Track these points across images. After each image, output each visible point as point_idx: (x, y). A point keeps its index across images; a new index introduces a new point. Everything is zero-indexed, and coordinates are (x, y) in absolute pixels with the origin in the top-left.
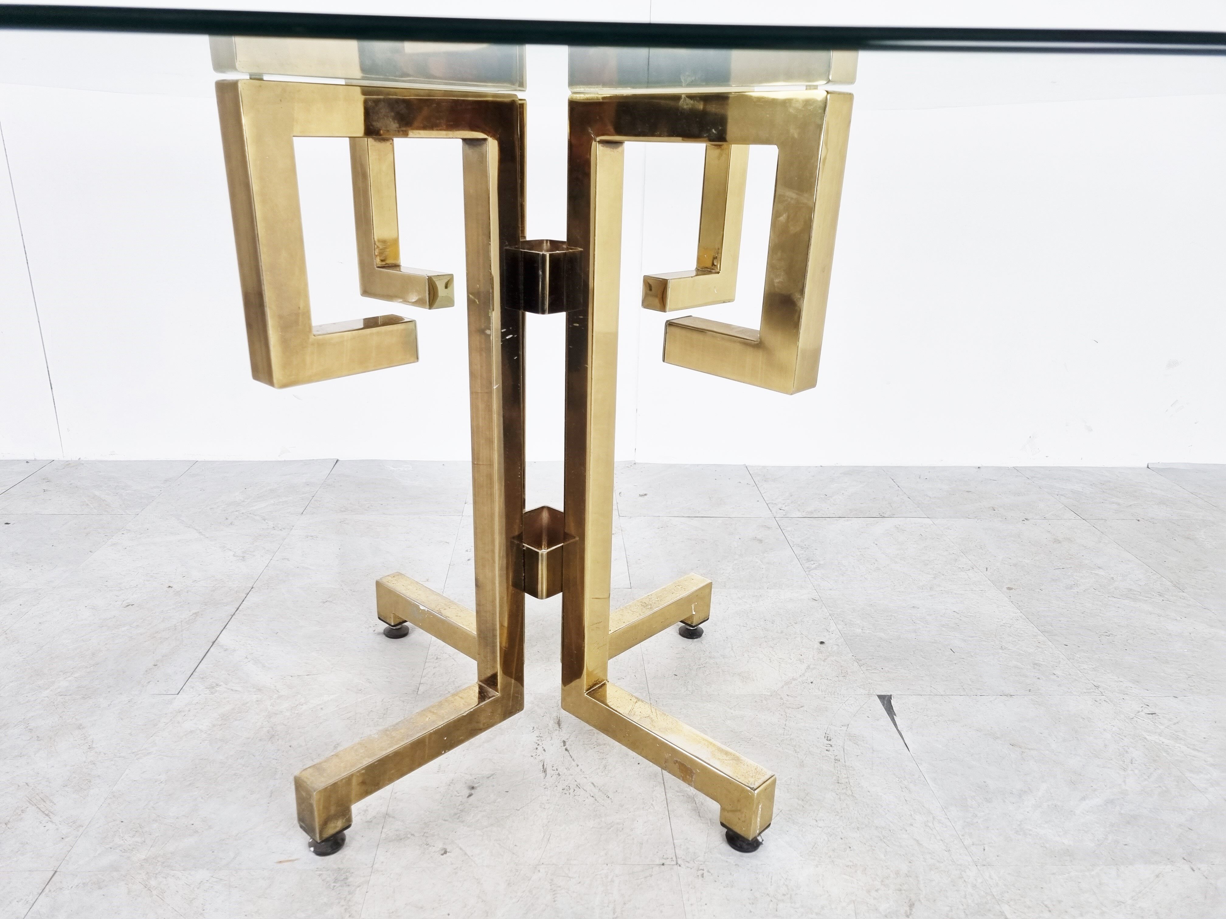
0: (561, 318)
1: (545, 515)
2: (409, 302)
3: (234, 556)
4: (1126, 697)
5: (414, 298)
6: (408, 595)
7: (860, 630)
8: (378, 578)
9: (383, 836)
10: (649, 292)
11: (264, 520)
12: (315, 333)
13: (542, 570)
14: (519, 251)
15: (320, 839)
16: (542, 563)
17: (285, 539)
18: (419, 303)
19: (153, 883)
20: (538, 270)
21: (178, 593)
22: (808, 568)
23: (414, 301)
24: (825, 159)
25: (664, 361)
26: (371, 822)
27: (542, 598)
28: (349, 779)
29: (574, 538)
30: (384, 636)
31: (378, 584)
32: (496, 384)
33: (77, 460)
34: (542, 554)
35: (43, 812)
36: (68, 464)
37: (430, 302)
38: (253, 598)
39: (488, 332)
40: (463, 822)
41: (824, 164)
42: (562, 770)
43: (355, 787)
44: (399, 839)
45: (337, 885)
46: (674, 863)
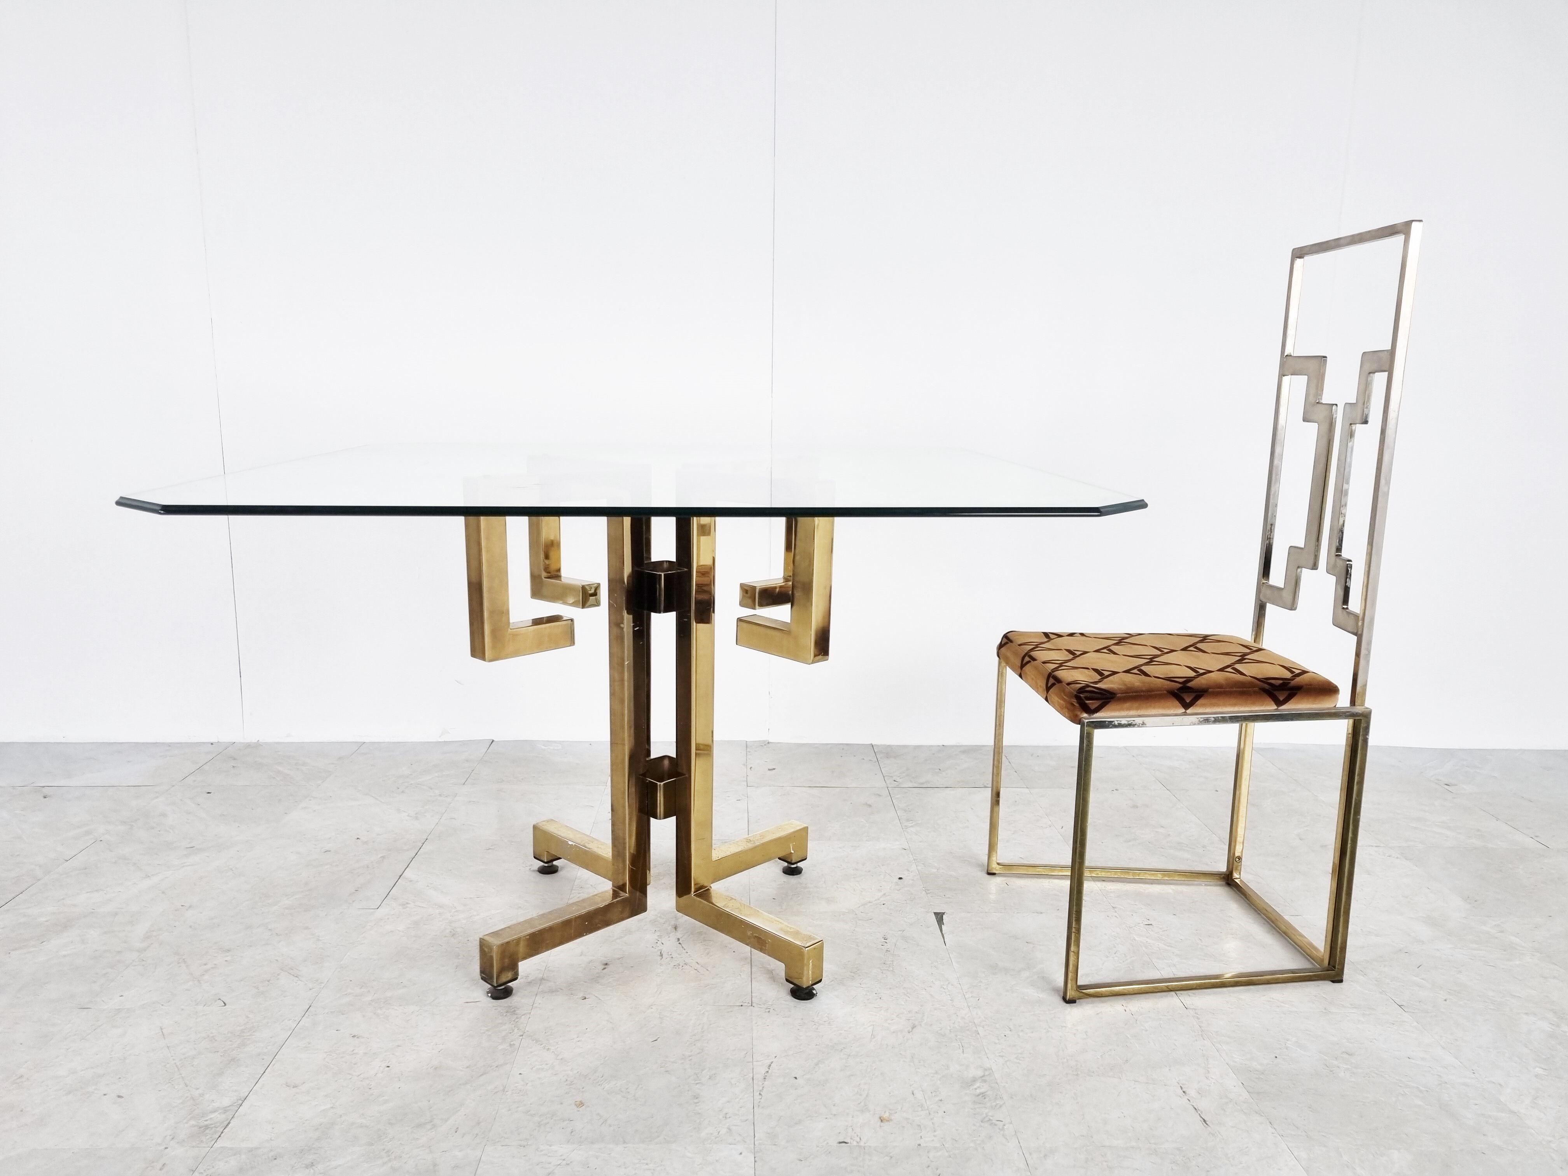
0: (672, 616)
1: (666, 762)
2: (568, 603)
3: (408, 816)
4: (1134, 914)
5: (571, 601)
6: (559, 834)
7: (936, 870)
8: (534, 823)
9: (540, 990)
10: (745, 594)
11: (431, 789)
12: (511, 627)
13: (660, 797)
14: (644, 572)
15: (496, 984)
16: (660, 790)
17: (450, 804)
18: (574, 604)
19: (379, 1012)
20: (656, 584)
21: (366, 843)
22: (906, 826)
23: (571, 602)
24: (818, 525)
25: (737, 644)
26: (531, 982)
27: (660, 819)
28: (518, 941)
29: (685, 775)
30: (538, 873)
31: (535, 828)
32: (627, 661)
33: (256, 741)
34: (660, 785)
35: (293, 975)
36: (249, 746)
37: (583, 603)
38: (427, 847)
39: (622, 625)
40: (598, 983)
41: (817, 528)
42: (674, 955)
43: (522, 949)
44: (552, 991)
45: (508, 1014)
46: (750, 1005)
